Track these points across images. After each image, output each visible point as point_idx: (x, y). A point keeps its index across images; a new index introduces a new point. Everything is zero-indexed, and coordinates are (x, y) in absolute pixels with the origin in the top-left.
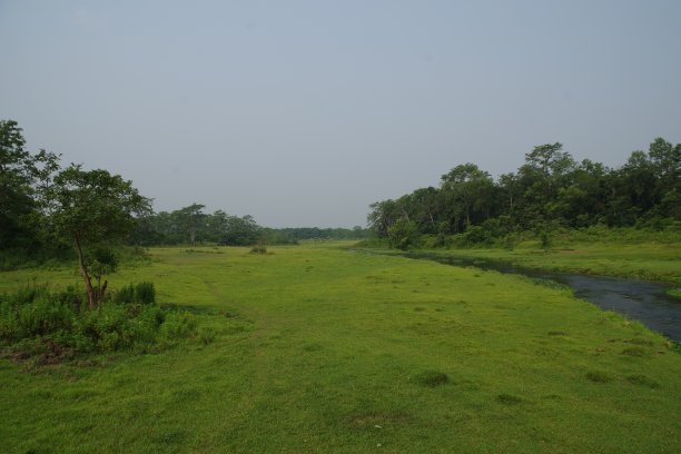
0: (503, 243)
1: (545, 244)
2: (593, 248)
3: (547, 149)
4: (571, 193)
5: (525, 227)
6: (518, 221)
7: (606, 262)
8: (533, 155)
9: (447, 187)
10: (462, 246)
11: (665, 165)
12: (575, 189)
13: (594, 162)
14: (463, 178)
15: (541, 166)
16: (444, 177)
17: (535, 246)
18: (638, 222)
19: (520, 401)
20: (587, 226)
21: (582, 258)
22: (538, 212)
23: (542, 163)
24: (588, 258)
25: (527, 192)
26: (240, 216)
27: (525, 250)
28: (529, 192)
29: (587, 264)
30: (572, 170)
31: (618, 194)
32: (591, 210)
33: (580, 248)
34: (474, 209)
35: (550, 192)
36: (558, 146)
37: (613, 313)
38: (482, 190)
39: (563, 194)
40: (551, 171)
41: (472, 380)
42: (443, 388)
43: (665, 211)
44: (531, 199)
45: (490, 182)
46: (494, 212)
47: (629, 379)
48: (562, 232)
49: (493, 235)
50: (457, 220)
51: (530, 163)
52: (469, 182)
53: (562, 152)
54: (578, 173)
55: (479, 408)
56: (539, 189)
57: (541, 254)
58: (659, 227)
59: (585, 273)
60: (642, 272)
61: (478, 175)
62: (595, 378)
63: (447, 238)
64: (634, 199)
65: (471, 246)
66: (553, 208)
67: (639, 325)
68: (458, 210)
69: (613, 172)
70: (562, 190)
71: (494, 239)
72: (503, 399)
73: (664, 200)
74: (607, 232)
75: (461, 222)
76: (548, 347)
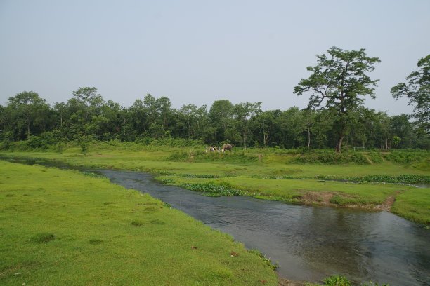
0: (55, 149)
1: (84, 150)
2: (112, 153)
3: (88, 90)
4: (100, 120)
5: (71, 139)
6: (65, 134)
7: (121, 162)
8: (79, 92)
9: (13, 107)
10: (25, 149)
11: (152, 109)
12: (102, 118)
13: (114, 102)
14: (26, 101)
15: (83, 100)
16: (11, 99)
17: (77, 151)
18: (137, 139)
19: (103, 241)
20: (109, 140)
21: (108, 159)
22: (79, 129)
23: (84, 98)
24: (111, 159)
25: (72, 117)
27: (70, 153)
28: (74, 116)
29: (111, 163)
30: (102, 105)
31: (127, 122)
32: (111, 130)
33: (105, 153)
34: (34, 124)
35: (88, 117)
36: (94, 89)
37: (133, 191)
38: (40, 112)
39: (95, 120)
40: (89, 105)
41: (70, 235)
42: (52, 242)
43: (150, 135)
44: (75, 121)
45: (47, 107)
46: (49, 127)
47: (152, 222)
48: (94, 143)
49: (48, 143)
50: (20, 131)
51: (76, 97)
52: (31, 105)
53: (97, 94)
54: (105, 108)
55: (81, 249)
56: (81, 115)
57: (82, 156)
58: (148, 143)
59: (110, 168)
60: (141, 168)
61: (37, 101)
62: (135, 224)
63: (12, 143)
64: (135, 126)
65: (31, 150)
66: (89, 128)
67: (148, 195)
68: (21, 123)
69: (124, 110)
70: (95, 117)
71: (48, 146)
72: (93, 242)
73: (150, 128)
74: (121, 144)
75: (23, 133)
76: (106, 211)
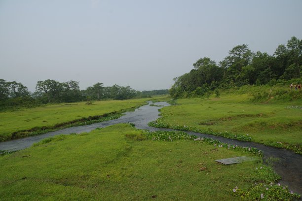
3: (238, 48)
4: (247, 69)
8: (232, 52)
13: (262, 53)
15: (238, 56)
26: (125, 87)
36: (244, 46)
39: (244, 70)
51: (232, 55)
53: (247, 49)
